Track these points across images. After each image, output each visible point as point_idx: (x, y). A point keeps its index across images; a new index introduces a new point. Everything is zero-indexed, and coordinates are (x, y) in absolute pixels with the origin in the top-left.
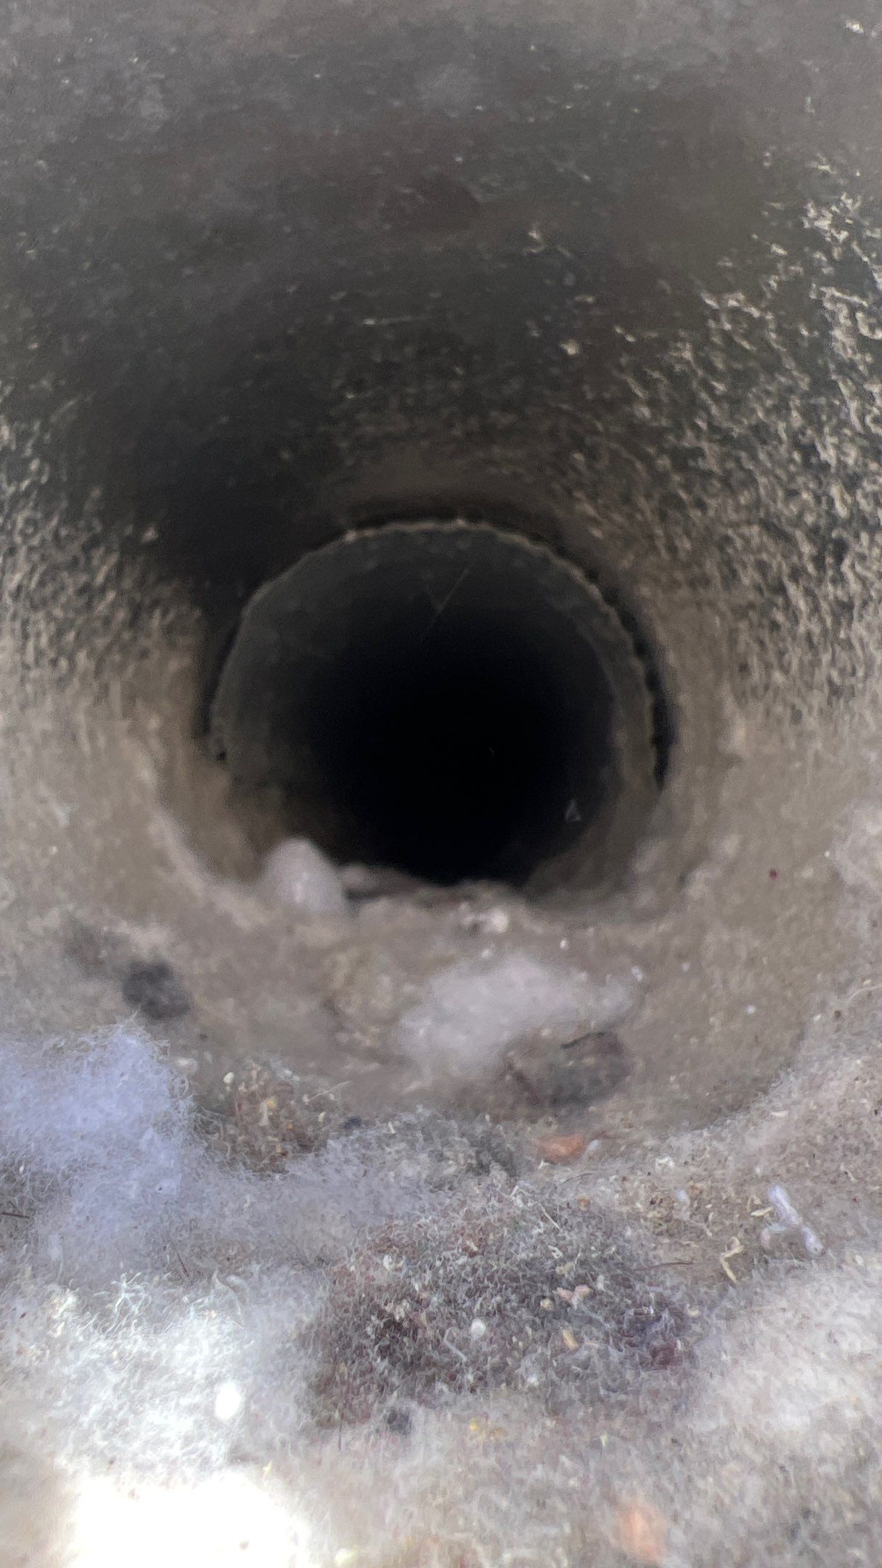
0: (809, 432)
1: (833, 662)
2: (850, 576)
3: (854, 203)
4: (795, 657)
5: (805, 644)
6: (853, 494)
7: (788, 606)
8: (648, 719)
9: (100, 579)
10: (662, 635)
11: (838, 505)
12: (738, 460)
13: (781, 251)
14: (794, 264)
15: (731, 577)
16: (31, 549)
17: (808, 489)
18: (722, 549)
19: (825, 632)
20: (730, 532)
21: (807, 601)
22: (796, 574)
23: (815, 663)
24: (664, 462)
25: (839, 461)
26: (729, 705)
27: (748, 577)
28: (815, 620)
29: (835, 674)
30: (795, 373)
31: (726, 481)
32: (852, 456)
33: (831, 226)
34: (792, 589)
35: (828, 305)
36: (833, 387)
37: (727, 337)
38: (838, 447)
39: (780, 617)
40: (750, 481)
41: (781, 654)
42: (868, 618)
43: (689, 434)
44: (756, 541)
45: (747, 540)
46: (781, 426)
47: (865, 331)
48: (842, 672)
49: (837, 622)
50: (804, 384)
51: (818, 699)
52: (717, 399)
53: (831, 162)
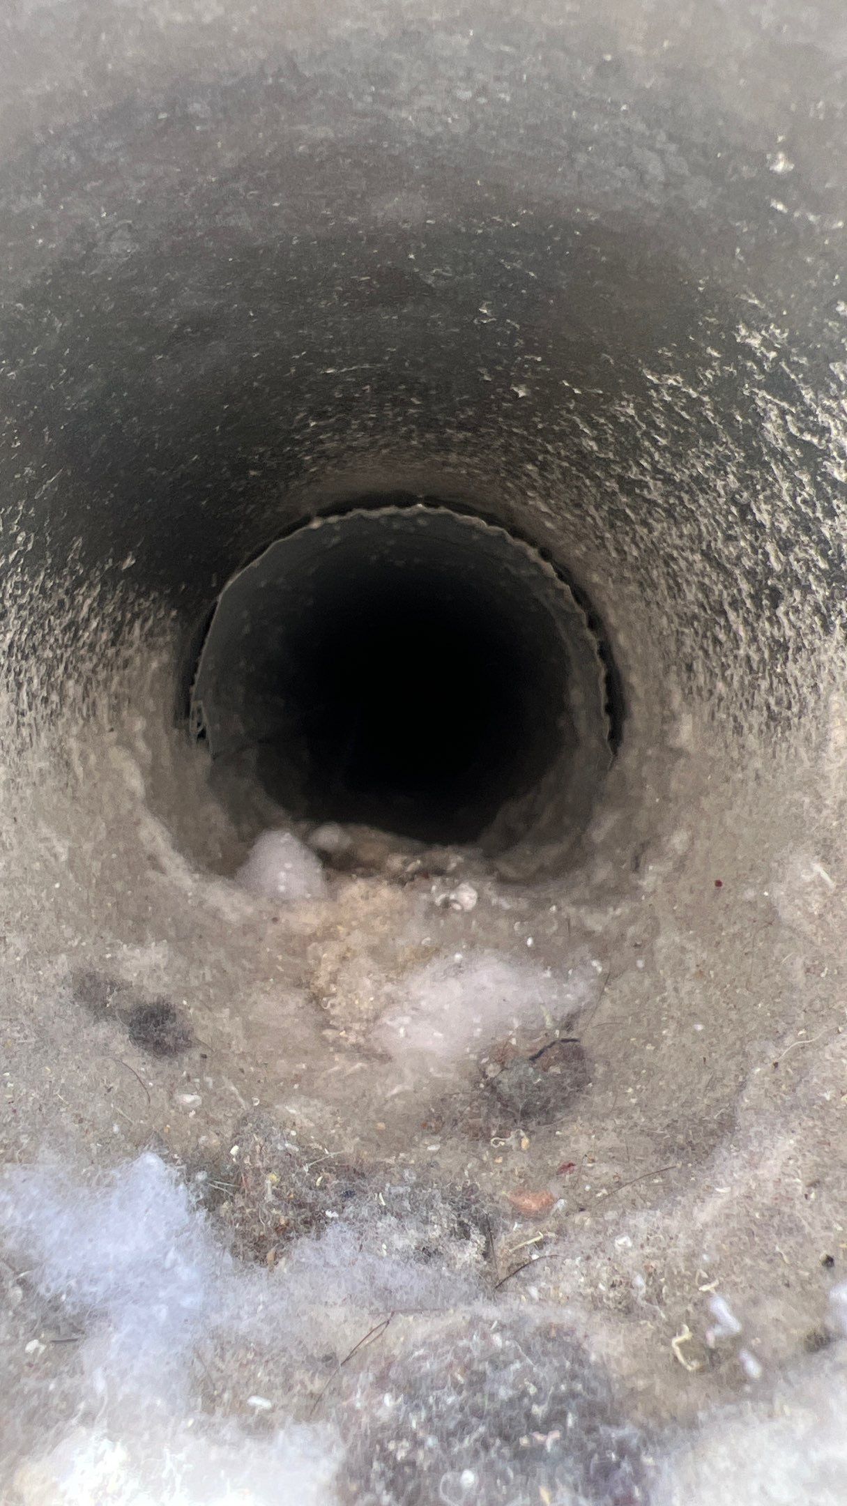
0: (745, 494)
1: (771, 689)
2: (784, 620)
3: (783, 332)
4: (737, 673)
5: (745, 668)
6: (787, 555)
7: (728, 628)
8: (602, 688)
9: (84, 612)
10: (613, 618)
11: (772, 558)
12: (680, 499)
13: (715, 354)
14: (729, 365)
15: (676, 590)
16: (21, 607)
17: (745, 539)
18: (667, 564)
19: (762, 660)
20: (675, 554)
21: (747, 631)
22: (736, 604)
23: (754, 686)
24: (612, 485)
25: (773, 524)
26: (677, 700)
27: (692, 594)
28: (754, 647)
29: (772, 701)
30: (732, 447)
31: (669, 512)
32: (784, 524)
33: (762, 345)
34: (732, 616)
35: (760, 403)
36: (766, 465)
37: (668, 407)
38: (772, 514)
39: (722, 636)
40: (691, 517)
41: (724, 667)
42: (802, 663)
43: (635, 469)
44: (698, 566)
45: (691, 564)
46: (720, 483)
47: (794, 430)
48: (779, 702)
49: (773, 657)
50: (740, 456)
51: (756, 719)
52: (658, 448)
53: (759, 297)
